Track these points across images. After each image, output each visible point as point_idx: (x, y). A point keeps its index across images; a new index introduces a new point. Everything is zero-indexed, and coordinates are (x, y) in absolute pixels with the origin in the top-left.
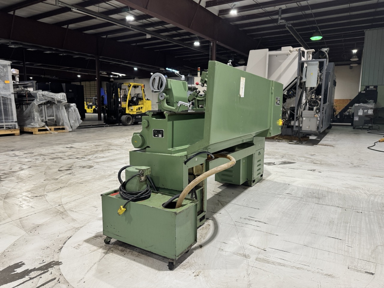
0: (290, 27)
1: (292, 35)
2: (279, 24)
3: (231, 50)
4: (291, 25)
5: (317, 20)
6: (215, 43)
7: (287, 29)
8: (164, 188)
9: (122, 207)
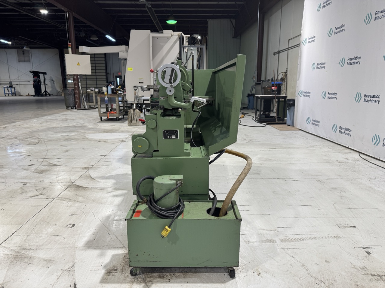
0: (150, 7)
1: (149, 15)
2: (140, 3)
3: (86, 24)
4: (150, 6)
5: (172, 5)
6: (71, 14)
7: (146, 9)
8: (184, 195)
9: (167, 227)
